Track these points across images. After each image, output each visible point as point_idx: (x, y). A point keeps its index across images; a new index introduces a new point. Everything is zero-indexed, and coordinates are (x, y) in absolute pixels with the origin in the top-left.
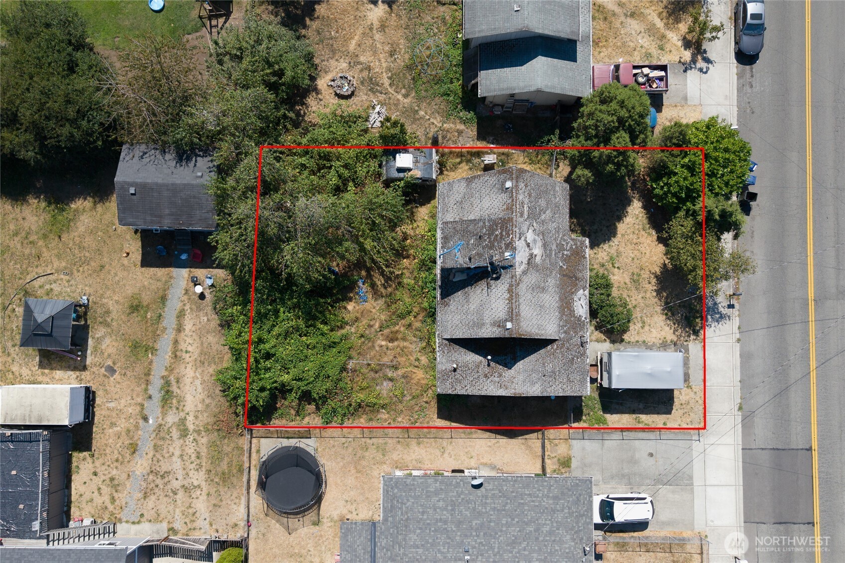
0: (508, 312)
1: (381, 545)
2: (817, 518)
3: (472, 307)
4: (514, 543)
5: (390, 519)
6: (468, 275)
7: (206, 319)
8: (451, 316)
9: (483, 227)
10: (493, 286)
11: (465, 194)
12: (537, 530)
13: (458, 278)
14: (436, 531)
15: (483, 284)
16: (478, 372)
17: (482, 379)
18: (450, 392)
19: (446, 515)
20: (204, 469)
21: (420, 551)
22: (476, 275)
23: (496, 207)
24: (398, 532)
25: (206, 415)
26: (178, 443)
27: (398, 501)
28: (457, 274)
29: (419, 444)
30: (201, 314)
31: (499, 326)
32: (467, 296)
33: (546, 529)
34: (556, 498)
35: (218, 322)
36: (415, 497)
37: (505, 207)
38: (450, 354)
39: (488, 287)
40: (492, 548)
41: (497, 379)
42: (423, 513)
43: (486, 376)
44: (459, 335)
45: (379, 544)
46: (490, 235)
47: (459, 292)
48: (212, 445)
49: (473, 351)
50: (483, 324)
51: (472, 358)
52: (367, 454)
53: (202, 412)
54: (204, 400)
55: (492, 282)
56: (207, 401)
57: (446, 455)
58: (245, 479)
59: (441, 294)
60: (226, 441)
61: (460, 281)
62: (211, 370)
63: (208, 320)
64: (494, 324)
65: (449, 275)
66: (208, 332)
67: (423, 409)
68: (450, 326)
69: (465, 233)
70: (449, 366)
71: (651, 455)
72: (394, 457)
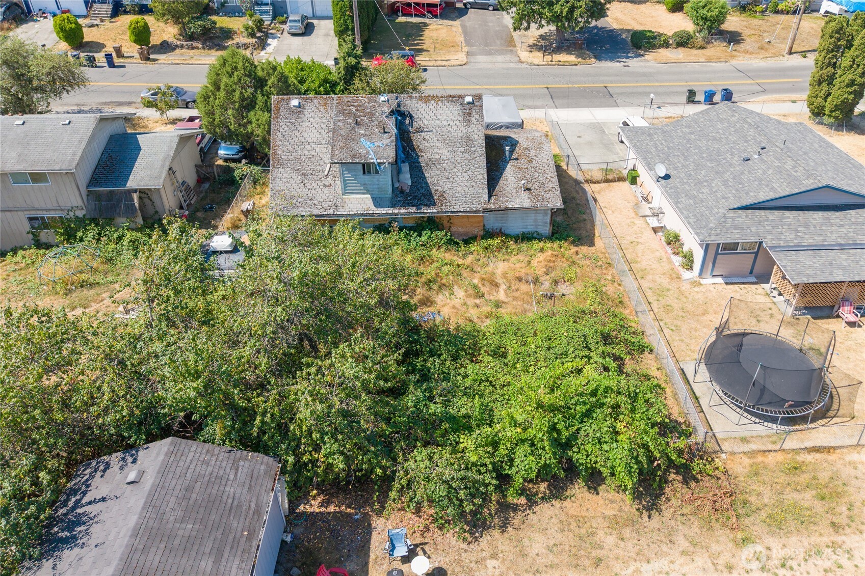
0: (452, 101)
1: (796, 239)
2: (602, 85)
3: (446, 155)
4: (716, 139)
5: (753, 230)
6: (403, 162)
7: (491, 563)
8: (459, 189)
9: (344, 121)
10: (421, 123)
11: (293, 170)
13: (406, 178)
14: (741, 184)
15: (416, 139)
16: (527, 168)
17: (534, 164)
18: (558, 193)
19: (716, 183)
20: (839, 539)
21: (776, 185)
22: (404, 148)
23: (319, 121)
24: (767, 221)
25: (715, 548)
27: (725, 222)
28: (402, 180)
29: (637, 262)
31: (469, 114)
32: (433, 163)
35: (496, 533)
36: (709, 208)
37: (322, 108)
38: (509, 195)
39: (419, 130)
40: (732, 148)
41: (532, 152)
42: (725, 198)
43: (531, 161)
44: (482, 175)
45: (796, 241)
46: (355, 116)
47: (427, 175)
48: (776, 524)
49: (502, 174)
50: (468, 138)
51: (510, 174)
53: (714, 557)
54: (683, 553)
55: (415, 125)
56: (683, 544)
57: (640, 240)
58: (809, 458)
59: (428, 206)
60: (753, 499)
61: (411, 175)
62: (611, 540)
63: (494, 556)
64: (467, 122)
65: (402, 192)
66: (524, 555)
67: (586, 257)
68: (472, 191)
69: (350, 138)
70: (525, 195)
71: (579, 137)
72: (665, 281)
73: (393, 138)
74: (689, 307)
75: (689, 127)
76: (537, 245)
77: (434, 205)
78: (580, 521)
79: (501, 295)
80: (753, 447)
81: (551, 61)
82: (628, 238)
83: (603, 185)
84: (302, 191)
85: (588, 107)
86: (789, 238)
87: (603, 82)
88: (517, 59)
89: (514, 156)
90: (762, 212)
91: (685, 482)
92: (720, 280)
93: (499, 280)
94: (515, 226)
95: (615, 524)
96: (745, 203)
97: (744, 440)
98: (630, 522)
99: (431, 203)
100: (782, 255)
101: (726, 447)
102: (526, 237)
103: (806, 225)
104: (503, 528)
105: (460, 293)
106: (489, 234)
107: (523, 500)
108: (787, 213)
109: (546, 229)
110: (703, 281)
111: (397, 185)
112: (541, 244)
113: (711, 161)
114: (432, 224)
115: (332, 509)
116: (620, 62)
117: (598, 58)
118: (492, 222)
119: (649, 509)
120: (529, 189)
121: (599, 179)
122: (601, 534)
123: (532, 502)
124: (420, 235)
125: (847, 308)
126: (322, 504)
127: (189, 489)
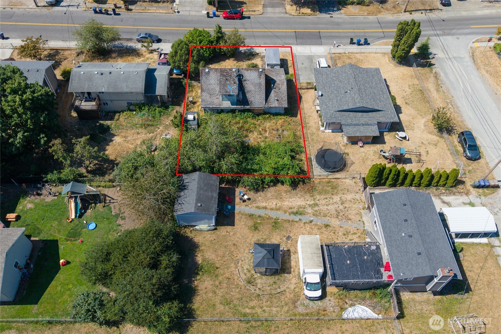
0: (256, 71)
1: (351, 122)
2: (318, 31)
3: (253, 89)
4: (341, 81)
5: (340, 118)
6: (240, 91)
7: (260, 198)
8: (257, 100)
9: (223, 79)
10: (246, 78)
11: (207, 93)
12: (335, 77)
13: (241, 96)
14: (341, 102)
15: (244, 83)
16: (278, 92)
17: (280, 90)
18: (287, 102)
19: (335, 100)
20: (332, 196)
21: (349, 104)
22: (240, 86)
23: (215, 77)
25: (306, 197)
26: (321, 207)
27: (332, 116)
28: (239, 97)
29: (308, 123)
30: (257, 199)
31: (261, 75)
32: (249, 91)
33: (334, 75)
34: (322, 75)
35: (261, 192)
36: (329, 110)
37: (215, 72)
38: (271, 102)
39: (245, 81)
40: (344, 86)
41: (280, 86)
42: (335, 107)
43: (279, 89)
44: (264, 96)
46: (226, 76)
47: (247, 95)
48: (320, 193)
49: (270, 94)
50: (260, 83)
51: (273, 94)
52: (315, 139)
53: (305, 199)
54: (299, 197)
55: (244, 79)
56: (299, 196)
57: (312, 115)
58: (333, 180)
59: (247, 105)
60: (317, 188)
61: (243, 95)
62: (284, 194)
63: (260, 196)
64: (260, 78)
65: (239, 101)
66: (266, 196)
67: (294, 122)
68: (260, 101)
69: (225, 85)
70: (276, 102)
71: (303, 64)
72: (314, 130)
73: (237, 85)
74: (319, 139)
75: (335, 73)
76: (279, 117)
77: (249, 105)
78: (279, 191)
79: (267, 134)
80: (321, 177)
81: (300, 13)
82: (308, 114)
83: (305, 90)
84: (210, 100)
85: (310, 44)
86: (349, 121)
87: (319, 29)
88: (285, 11)
89: (274, 87)
90: (344, 113)
91: (303, 184)
92: (331, 131)
93: (267, 130)
94: (273, 111)
95: (286, 192)
96: (339, 110)
97: (320, 176)
98: (289, 191)
99: (248, 105)
100: (345, 127)
101: (315, 177)
102: (277, 114)
103: (355, 117)
104: (263, 191)
105: (256, 134)
106: (265, 113)
107: (267, 186)
108: (351, 113)
109: (283, 112)
110: (326, 131)
111: (238, 98)
112: (281, 117)
113: (336, 91)
114: (249, 111)
115: (227, 186)
116: (329, 14)
117: (320, 11)
118: (266, 110)
119: (294, 189)
120: (278, 100)
121: (304, 88)
122: (283, 193)
123: (269, 187)
124: (244, 114)
125: (360, 142)
126: (225, 185)
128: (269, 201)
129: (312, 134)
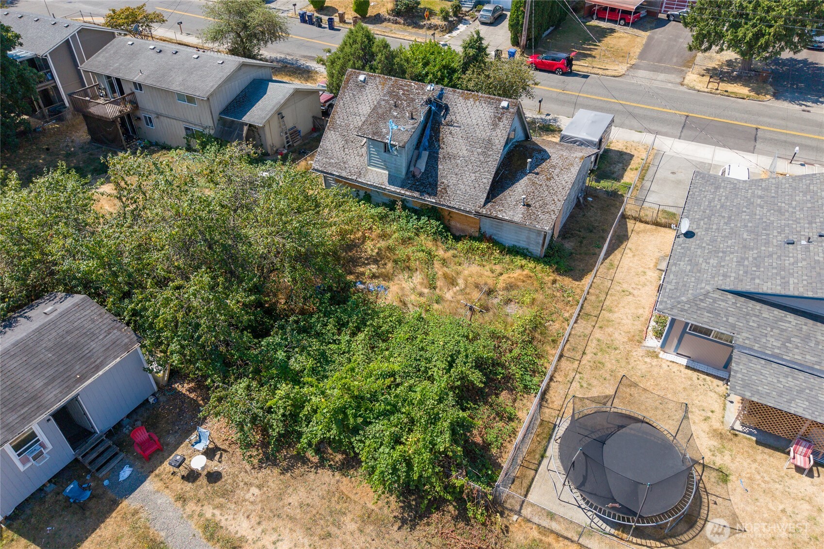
0: (489, 103)
1: (779, 348)
2: (754, 126)
3: (464, 152)
4: (780, 211)
5: (731, 320)
6: (425, 150)
7: (254, 490)
8: (462, 187)
9: (387, 102)
10: (453, 117)
11: (341, 134)
12: (761, 197)
13: (422, 165)
15: (444, 131)
16: (541, 185)
17: (551, 183)
18: (555, 217)
19: (733, 257)
21: (792, 281)
23: (374, 98)
24: (757, 316)
27: (701, 300)
28: (418, 165)
29: (610, 311)
30: (239, 493)
31: (500, 119)
32: (450, 157)
35: (277, 471)
36: (698, 281)
37: (380, 87)
38: (506, 205)
39: (450, 125)
40: (787, 225)
43: (549, 179)
44: (487, 180)
45: (776, 351)
46: (398, 98)
47: (440, 167)
49: (513, 184)
50: (489, 141)
51: (521, 188)
52: (608, 366)
55: (448, 118)
57: (635, 292)
59: (430, 195)
61: (427, 163)
62: (352, 527)
63: (260, 487)
64: (495, 125)
65: (414, 176)
66: (280, 498)
67: (562, 289)
68: (473, 191)
69: (383, 117)
70: (521, 209)
71: (673, 173)
72: (620, 338)
73: (418, 125)
74: (622, 372)
76: (519, 261)
77: (435, 195)
78: (344, 498)
80: (554, 526)
81: (717, 89)
82: (625, 286)
83: (649, 226)
84: (340, 154)
85: (717, 144)
86: (773, 344)
87: (759, 123)
88: (679, 80)
89: (537, 170)
90: (758, 306)
91: (456, 519)
92: (684, 361)
93: (461, 281)
94: (509, 238)
95: (367, 518)
96: (740, 288)
97: (551, 516)
98: (380, 523)
99: (434, 193)
100: (744, 359)
101: (527, 512)
102: (514, 251)
103: (806, 338)
104: (284, 471)
105: (418, 278)
106: (482, 237)
107: (316, 459)
108: (791, 317)
109: (538, 250)
110: (662, 355)
111: (412, 169)
112: (524, 262)
113: (750, 232)
114: (434, 213)
115: (192, 395)
116: (801, 105)
117: (776, 96)
118: (488, 227)
119: (404, 521)
120: (529, 206)
121: (648, 219)
122: (347, 519)
123: (321, 464)
124: (419, 219)
125: (801, 449)
126: (191, 390)
127: (68, 332)
128: (276, 522)
129: (609, 347)
